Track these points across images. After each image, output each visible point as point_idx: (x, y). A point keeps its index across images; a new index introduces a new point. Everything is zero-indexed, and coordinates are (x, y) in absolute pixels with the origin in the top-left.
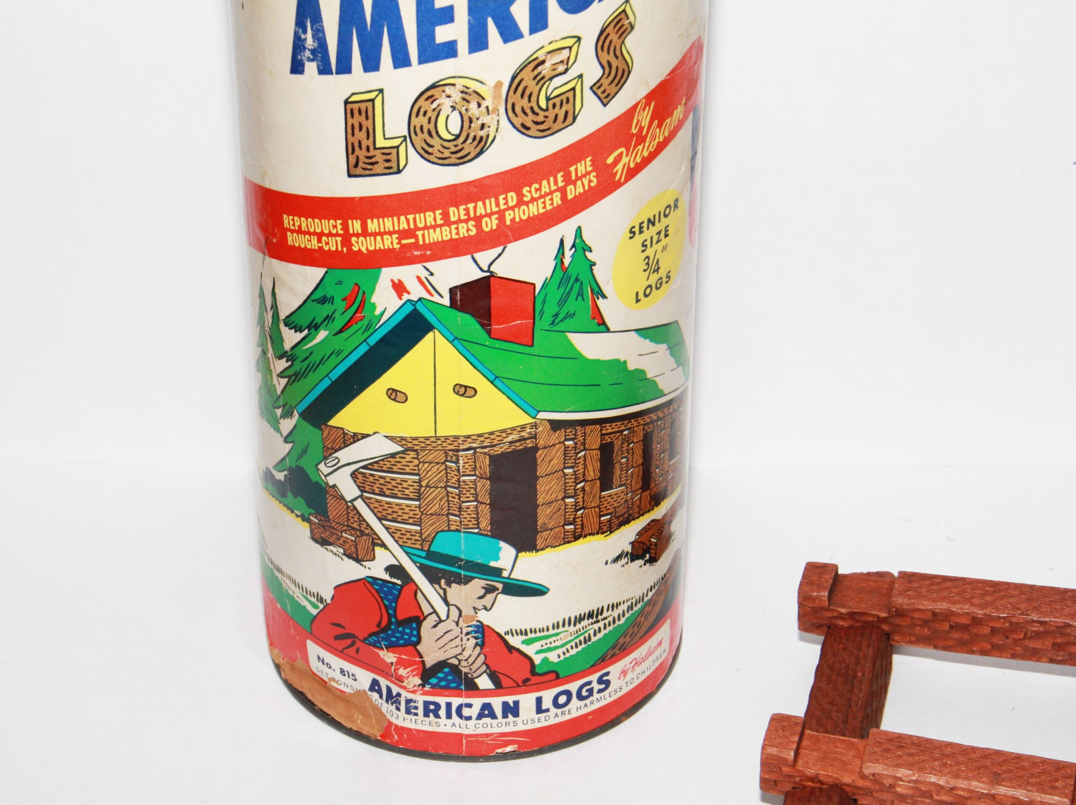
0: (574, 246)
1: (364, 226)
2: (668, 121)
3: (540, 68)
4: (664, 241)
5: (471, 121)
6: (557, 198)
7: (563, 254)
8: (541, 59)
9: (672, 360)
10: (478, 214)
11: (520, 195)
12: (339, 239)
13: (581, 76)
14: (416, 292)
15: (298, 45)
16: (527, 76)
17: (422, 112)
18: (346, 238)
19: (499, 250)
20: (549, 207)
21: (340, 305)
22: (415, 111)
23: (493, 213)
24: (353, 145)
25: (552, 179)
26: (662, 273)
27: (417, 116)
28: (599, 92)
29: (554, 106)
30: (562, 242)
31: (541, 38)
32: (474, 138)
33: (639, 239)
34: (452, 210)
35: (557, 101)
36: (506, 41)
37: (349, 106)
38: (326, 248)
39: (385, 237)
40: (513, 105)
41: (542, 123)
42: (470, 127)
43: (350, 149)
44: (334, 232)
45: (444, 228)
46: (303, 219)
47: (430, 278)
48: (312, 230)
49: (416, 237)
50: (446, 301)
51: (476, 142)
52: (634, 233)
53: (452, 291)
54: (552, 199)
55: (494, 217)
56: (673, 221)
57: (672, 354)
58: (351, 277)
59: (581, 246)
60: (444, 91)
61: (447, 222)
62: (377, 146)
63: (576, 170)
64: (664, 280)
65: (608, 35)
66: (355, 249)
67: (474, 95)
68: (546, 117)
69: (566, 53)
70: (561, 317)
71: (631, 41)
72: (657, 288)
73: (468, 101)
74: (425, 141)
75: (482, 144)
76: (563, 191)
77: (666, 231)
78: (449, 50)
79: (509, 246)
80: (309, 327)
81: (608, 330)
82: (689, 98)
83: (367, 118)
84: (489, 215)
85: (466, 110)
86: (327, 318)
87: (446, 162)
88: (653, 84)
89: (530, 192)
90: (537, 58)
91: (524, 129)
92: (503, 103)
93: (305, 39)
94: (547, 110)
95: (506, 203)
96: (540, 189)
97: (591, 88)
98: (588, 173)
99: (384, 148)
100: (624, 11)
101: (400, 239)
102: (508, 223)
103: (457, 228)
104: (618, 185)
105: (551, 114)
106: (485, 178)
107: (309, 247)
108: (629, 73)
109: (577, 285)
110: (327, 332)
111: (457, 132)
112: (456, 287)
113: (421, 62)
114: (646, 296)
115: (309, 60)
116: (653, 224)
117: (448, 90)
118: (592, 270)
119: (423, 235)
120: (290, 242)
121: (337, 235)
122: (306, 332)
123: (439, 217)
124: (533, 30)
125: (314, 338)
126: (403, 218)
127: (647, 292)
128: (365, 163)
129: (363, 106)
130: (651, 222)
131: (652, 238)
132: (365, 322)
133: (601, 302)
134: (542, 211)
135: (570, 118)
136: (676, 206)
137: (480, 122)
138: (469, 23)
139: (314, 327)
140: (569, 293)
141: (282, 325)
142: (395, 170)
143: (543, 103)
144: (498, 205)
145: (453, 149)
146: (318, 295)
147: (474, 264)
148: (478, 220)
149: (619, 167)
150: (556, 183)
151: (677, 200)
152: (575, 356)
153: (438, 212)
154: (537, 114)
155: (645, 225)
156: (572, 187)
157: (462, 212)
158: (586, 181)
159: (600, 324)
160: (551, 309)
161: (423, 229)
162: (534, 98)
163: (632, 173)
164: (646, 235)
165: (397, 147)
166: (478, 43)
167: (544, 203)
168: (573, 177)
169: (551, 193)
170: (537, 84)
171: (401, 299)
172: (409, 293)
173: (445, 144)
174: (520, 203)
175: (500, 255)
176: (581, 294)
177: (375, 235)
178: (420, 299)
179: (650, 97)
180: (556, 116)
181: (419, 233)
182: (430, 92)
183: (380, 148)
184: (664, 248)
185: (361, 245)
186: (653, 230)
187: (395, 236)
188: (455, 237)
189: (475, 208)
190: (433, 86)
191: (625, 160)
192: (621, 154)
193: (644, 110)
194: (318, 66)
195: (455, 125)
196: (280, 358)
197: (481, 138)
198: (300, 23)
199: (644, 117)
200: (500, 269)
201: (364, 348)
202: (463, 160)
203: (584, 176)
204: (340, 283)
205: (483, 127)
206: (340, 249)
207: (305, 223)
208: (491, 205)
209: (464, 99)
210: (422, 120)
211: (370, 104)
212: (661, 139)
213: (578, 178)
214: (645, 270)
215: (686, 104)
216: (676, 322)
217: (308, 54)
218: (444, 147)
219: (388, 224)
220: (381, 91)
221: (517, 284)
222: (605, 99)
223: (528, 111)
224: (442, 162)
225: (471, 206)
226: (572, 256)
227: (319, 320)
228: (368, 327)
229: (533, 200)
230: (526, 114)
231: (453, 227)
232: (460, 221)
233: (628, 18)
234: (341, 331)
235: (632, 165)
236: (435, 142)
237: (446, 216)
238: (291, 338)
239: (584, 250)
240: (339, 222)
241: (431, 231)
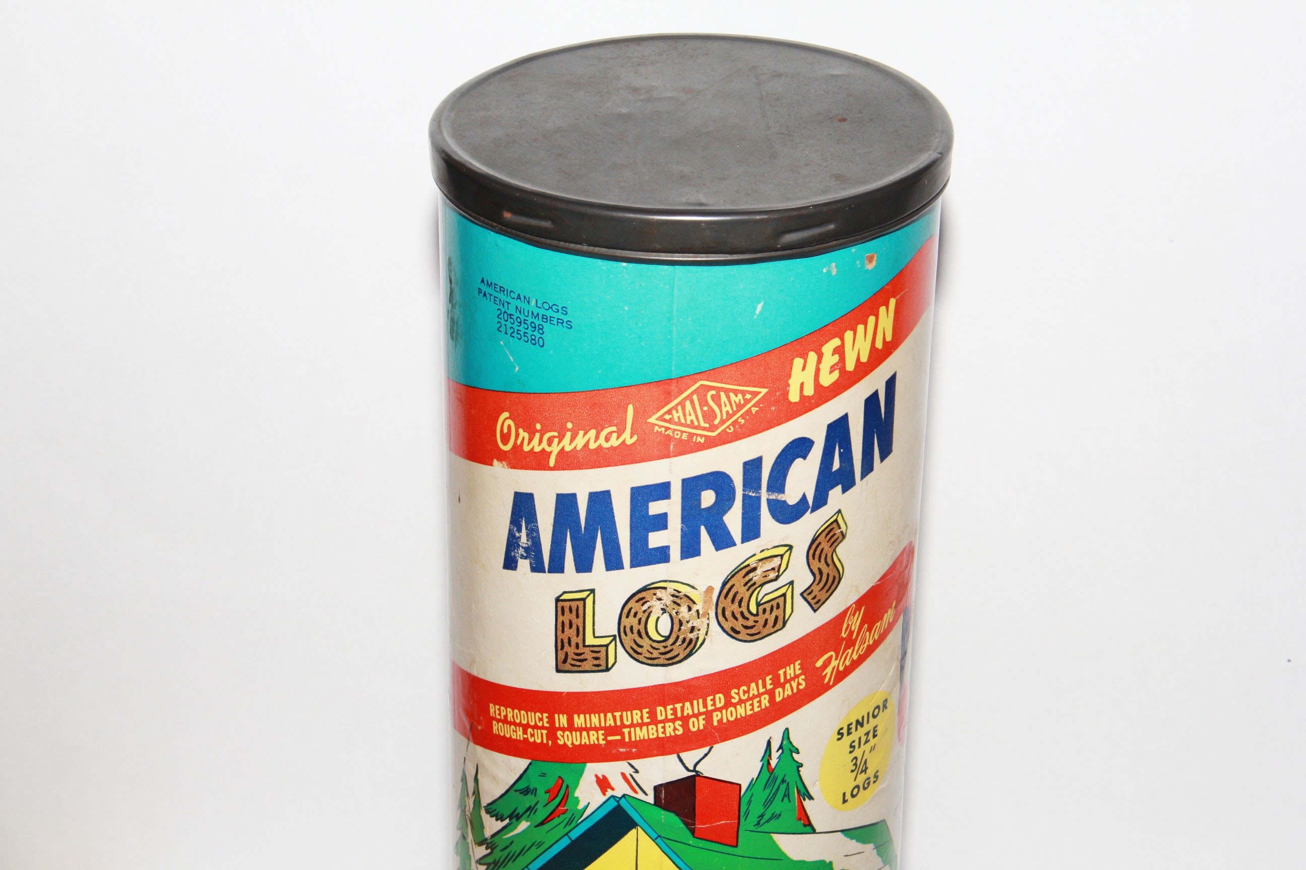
0: (781, 747)
1: (570, 721)
2: (878, 624)
3: (751, 575)
4: (872, 742)
5: (681, 624)
6: (765, 701)
7: (770, 756)
8: (752, 566)
9: (880, 859)
10: (685, 714)
11: (728, 697)
12: (545, 732)
13: (791, 583)
14: (620, 788)
15: (512, 543)
16: (739, 581)
17: (632, 613)
18: (552, 731)
19: (706, 749)
20: (756, 709)
21: (543, 797)
22: (625, 611)
23: (700, 714)
24: (562, 641)
25: (760, 682)
26: (870, 772)
27: (627, 617)
28: (809, 598)
29: (764, 611)
30: (769, 743)
31: (753, 546)
32: (684, 640)
33: (847, 740)
34: (659, 709)
35: (768, 606)
36: (717, 549)
37: (560, 604)
38: (532, 740)
39: (591, 733)
40: (724, 610)
41: (752, 627)
42: (680, 630)
43: (559, 645)
44: (540, 724)
45: (650, 727)
46: (509, 709)
47: (635, 775)
48: (518, 721)
49: (622, 734)
50: (650, 799)
51: (685, 644)
52: (842, 734)
53: (657, 789)
54: (760, 702)
55: (701, 718)
56: (881, 721)
57: (879, 854)
58: (555, 770)
59: (788, 747)
60: (655, 594)
61: (654, 721)
62: (587, 644)
63: (785, 673)
64: (872, 780)
65: (820, 543)
66: (561, 742)
67: (685, 599)
68: (756, 622)
69: (777, 561)
70: (766, 817)
71: (841, 549)
72: (865, 789)
73: (679, 605)
74: (635, 641)
75: (692, 645)
76: (771, 693)
77: (875, 731)
78: (662, 556)
79: (716, 746)
80: (511, 817)
81: (814, 831)
82: (899, 602)
83: (577, 616)
84: (696, 716)
85: (677, 613)
86: (529, 809)
87: (655, 662)
88: (863, 590)
89: (738, 694)
90: (748, 565)
91: (733, 633)
92: (714, 607)
93: (520, 537)
94: (757, 615)
95: (714, 704)
96: (748, 691)
97: (802, 594)
98: (797, 676)
99: (593, 646)
100: (836, 521)
101: (606, 735)
102: (715, 723)
103: (664, 728)
104: (827, 688)
105: (761, 619)
106: (693, 679)
107: (514, 737)
108: (840, 579)
109: (784, 787)
110: (529, 823)
111: (667, 634)
112: (661, 785)
113: (633, 565)
114: (853, 796)
115: (522, 557)
116: (862, 725)
117: (659, 593)
118: (799, 771)
119: (630, 733)
120: (495, 730)
121: (543, 728)
122: (507, 821)
123: (645, 715)
124: (745, 540)
125: (516, 828)
126: (609, 715)
127: (855, 792)
128: (574, 660)
129: (574, 605)
130: (860, 723)
131: (860, 739)
132: (568, 816)
133: (807, 803)
134: (749, 713)
135: (780, 623)
136: (885, 707)
137: (690, 625)
138: (682, 530)
139: (515, 817)
140: (775, 794)
141: (483, 813)
142: (603, 667)
143: (753, 609)
144: (705, 706)
145: (663, 650)
146: (521, 785)
147: (680, 764)
148: (685, 720)
149: (828, 670)
150: (764, 686)
151: (886, 701)
152: (780, 857)
153: (645, 711)
154: (748, 619)
155: (853, 726)
156: (780, 689)
157: (669, 712)
158: (794, 684)
159: (806, 825)
160: (756, 809)
161: (629, 726)
162: (744, 604)
163: (841, 676)
164: (855, 736)
165: (607, 646)
166: (690, 549)
167: (752, 705)
168: (782, 680)
169: (760, 695)
170: (748, 590)
171: (604, 794)
172: (613, 789)
173: (655, 645)
174: (728, 704)
175: (706, 755)
176: (787, 795)
177: (581, 730)
178: (624, 796)
179: (860, 603)
180: (766, 620)
181: (626, 731)
182: (641, 595)
183: (589, 646)
184: (873, 749)
185: (567, 739)
186: (862, 731)
187: (601, 732)
188: (661, 735)
189: (682, 708)
190: (644, 589)
191: (834, 663)
192: (831, 657)
193: (854, 615)
194: (531, 564)
195: (665, 626)
196: (480, 844)
197: (691, 640)
198: (515, 521)
199: (854, 622)
200: (708, 769)
201: (565, 842)
202: (672, 661)
203: (793, 679)
204: (543, 775)
205: (692, 629)
206: (545, 741)
207: (510, 713)
208: (698, 705)
209: (675, 602)
210: (632, 621)
211: (581, 604)
212: (871, 642)
213: (787, 681)
214: (852, 771)
215: (896, 606)
216: (884, 821)
217: (521, 551)
218: (654, 648)
219: (595, 720)
220: (592, 591)
221: (722, 784)
222: (815, 605)
223: (739, 616)
224: (651, 662)
225: (678, 706)
226: (779, 757)
227: (521, 811)
228: (570, 822)
229: (741, 702)
230: (736, 619)
231: (660, 726)
232: (666, 720)
233: (840, 528)
234: (542, 823)
235: (841, 668)
236: (645, 642)
237: (653, 715)
238: (492, 826)
239: (792, 752)
240: (545, 715)
241: (638, 729)
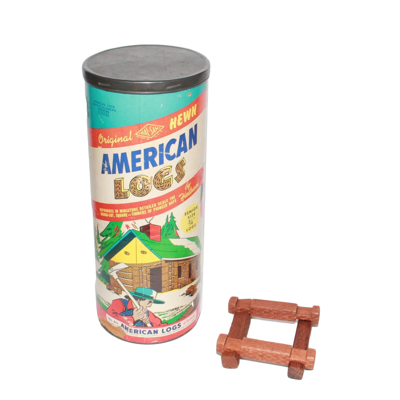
0: (171, 217)
1: (119, 211)
2: (195, 187)
3: (162, 173)
4: (194, 216)
5: (145, 186)
6: (166, 205)
7: (168, 219)
8: (162, 171)
9: (196, 246)
10: (147, 209)
11: (157, 204)
12: (113, 214)
13: (172, 176)
14: (132, 228)
15: (103, 167)
16: (159, 175)
17: (133, 183)
18: (115, 214)
19: (152, 217)
20: (164, 207)
21: (113, 231)
22: (131, 183)
23: (150, 209)
24: (116, 191)
25: (165, 200)
26: (193, 224)
27: (132, 184)
28: (177, 179)
29: (165, 183)
30: (168, 216)
31: (162, 166)
32: (146, 190)
33: (187, 216)
34: (140, 208)
35: (166, 181)
36: (153, 167)
37: (115, 182)
38: (110, 216)
39: (124, 214)
40: (155, 182)
41: (162, 187)
42: (145, 187)
43: (116, 192)
44: (112, 212)
45: (138, 212)
46: (104, 209)
47: (135, 224)
48: (106, 212)
49: (132, 214)
50: (139, 230)
51: (146, 191)
52: (186, 214)
53: (140, 228)
54: (165, 205)
55: (151, 209)
56: (196, 211)
57: (196, 244)
58: (116, 224)
59: (172, 217)
60: (138, 178)
61: (139, 210)
62: (122, 191)
63: (171, 198)
64: (194, 226)
65: (179, 166)
66: (117, 217)
67: (146, 180)
68: (163, 185)
69: (168, 170)
70: (168, 234)
71: (184, 167)
72: (192, 228)
73: (144, 181)
74: (134, 191)
75: (148, 191)
76: (168, 203)
77: (194, 214)
78: (139, 169)
79: (155, 217)
80: (106, 236)
81: (179, 238)
82: (200, 181)
83: (119, 185)
84: (149, 209)
85: (144, 183)
86: (110, 234)
87: (139, 196)
88: (191, 178)
89: (160, 203)
90: (161, 171)
91: (158, 188)
92: (153, 182)
93: (105, 165)
94: (164, 183)
95: (154, 206)
96: (162, 203)
97: (175, 178)
98: (174, 199)
99: (124, 192)
100: (183, 160)
101: (128, 214)
102: (154, 211)
103: (142, 212)
104: (182, 202)
105: (165, 184)
106: (148, 200)
107: (106, 216)
108: (184, 175)
109: (171, 227)
110: (110, 237)
111: (141, 188)
112: (141, 227)
113: (133, 171)
114: (189, 230)
115: (106, 170)
116: (191, 212)
117: (139, 178)
118: (175, 223)
119: (133, 214)
120: (101, 215)
121: (112, 213)
122: (105, 237)
123: (137, 209)
124: (160, 164)
125: (107, 238)
126: (128, 209)
127: (190, 229)
128: (119, 196)
129: (118, 182)
130: (190, 212)
131: (191, 216)
132: (119, 235)
133: (178, 231)
134: (162, 208)
135: (169, 186)
136: (197, 208)
137: (147, 186)
138: (144, 162)
139: (107, 236)
140: (170, 228)
141: (99, 235)
142: (126, 197)
143: (163, 182)
144: (151, 206)
145: (141, 193)
146: (108, 228)
147: (146, 221)
148: (147, 210)
149: (182, 198)
150: (166, 201)
151: (197, 206)
152: (171, 244)
153: (137, 208)
154: (161, 185)
155: (189, 212)
156: (170, 202)
157: (143, 208)
158: (174, 201)
160: (165, 232)
161: (133, 212)
162: (160, 181)
163: (185, 199)
164: (189, 215)
165: (127, 192)
166: (147, 167)
167: (163, 206)
168: (170, 200)
169: (165, 204)
170: (161, 177)
171: (128, 229)
172: (130, 228)
173: (139, 191)
174: (157, 206)
175: (152, 219)
176: (173, 229)
177: (121, 213)
178: (132, 229)
179: (190, 181)
180: (166, 185)
181: (132, 213)
182: (135, 179)
183: (123, 192)
184: (194, 218)
185: (118, 216)
186: (191, 214)
187: (126, 214)
188: (141, 214)
189: (146, 207)
190: (135, 177)
191: (183, 196)
192: (182, 195)
193: (188, 184)
194: (108, 172)
195: (141, 187)
196: (99, 243)
197: (147, 190)
198: (104, 162)
199: (188, 186)
200: (152, 222)
201: (119, 242)
202: (143, 195)
203: (173, 200)
204: (113, 225)
205: (148, 187)
206: (113, 216)
207: (105, 210)
208: (150, 206)
209: (143, 180)
210: (133, 185)
211: (120, 181)
212: (193, 191)
213: (172, 200)
214: (189, 223)
215: (199, 183)
216: (197, 236)
217: (106, 169)
218: (138, 192)
219: (125, 211)
220: (123, 178)
221: (157, 226)
222: (178, 181)
223: (159, 184)
224: (138, 196)
225: (145, 207)
226: (170, 219)
227: (108, 234)
228: (120, 236)
229: (160, 205)
230: (158, 184)
231: (141, 212)
232: (142, 210)
233: (184, 162)
234: (113, 237)
235: (185, 197)
236: (136, 191)
237: (139, 209)
238: (102, 238)
239: (173, 218)
240: (113, 210)
241: (135, 213)
